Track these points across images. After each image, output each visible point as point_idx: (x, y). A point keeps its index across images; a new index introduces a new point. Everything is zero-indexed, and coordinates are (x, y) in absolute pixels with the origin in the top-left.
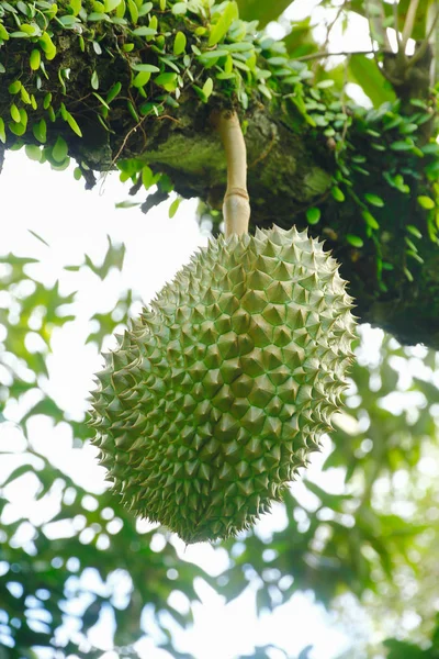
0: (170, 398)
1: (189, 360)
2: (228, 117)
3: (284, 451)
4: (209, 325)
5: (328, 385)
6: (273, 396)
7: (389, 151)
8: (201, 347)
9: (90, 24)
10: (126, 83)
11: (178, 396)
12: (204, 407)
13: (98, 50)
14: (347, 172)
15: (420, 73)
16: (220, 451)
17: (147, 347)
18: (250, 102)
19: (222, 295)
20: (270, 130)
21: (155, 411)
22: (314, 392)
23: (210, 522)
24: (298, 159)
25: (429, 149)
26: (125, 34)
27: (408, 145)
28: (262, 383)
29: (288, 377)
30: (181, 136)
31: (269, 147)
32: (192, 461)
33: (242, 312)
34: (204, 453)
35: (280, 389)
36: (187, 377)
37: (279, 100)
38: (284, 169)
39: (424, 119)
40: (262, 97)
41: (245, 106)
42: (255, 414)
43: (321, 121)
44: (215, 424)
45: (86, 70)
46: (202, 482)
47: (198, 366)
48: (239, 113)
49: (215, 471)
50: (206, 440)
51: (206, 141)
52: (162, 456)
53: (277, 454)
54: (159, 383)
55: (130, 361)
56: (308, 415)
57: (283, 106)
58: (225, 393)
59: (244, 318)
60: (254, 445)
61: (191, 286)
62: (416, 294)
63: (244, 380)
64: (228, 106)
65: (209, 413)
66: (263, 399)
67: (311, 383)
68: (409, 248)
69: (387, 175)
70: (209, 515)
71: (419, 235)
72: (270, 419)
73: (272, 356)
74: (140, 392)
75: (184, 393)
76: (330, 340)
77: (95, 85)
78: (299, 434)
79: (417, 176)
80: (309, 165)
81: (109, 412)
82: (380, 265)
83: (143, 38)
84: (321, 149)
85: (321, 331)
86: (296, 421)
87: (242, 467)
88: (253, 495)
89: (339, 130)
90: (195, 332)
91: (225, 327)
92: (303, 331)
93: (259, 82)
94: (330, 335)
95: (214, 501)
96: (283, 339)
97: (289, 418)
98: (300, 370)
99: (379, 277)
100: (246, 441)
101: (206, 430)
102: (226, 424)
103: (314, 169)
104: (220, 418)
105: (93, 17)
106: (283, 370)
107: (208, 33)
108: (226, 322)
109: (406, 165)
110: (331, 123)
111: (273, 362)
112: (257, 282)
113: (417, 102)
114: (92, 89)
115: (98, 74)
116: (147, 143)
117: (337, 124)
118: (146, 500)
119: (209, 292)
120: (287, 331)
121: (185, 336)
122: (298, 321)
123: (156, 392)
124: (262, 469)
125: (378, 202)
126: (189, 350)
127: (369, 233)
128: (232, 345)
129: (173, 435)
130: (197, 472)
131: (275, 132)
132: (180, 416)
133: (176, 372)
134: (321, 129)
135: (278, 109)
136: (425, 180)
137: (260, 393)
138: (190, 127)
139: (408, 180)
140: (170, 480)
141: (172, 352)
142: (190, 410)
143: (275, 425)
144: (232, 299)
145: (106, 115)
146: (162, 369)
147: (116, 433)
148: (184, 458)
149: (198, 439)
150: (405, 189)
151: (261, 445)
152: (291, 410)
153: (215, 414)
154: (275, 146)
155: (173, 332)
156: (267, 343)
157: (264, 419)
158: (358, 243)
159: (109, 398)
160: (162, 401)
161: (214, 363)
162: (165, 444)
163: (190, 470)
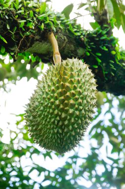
0: (46, 111)
1: (49, 99)
2: (50, 34)
3: (82, 120)
4: (53, 88)
5: (91, 99)
6: (75, 105)
7: (100, 40)
8: (52, 95)
9: (3, 10)
10: (18, 27)
11: (48, 110)
12: (56, 112)
13: (7, 18)
14: (89, 47)
15: (104, 17)
16: (63, 124)
17: (37, 98)
18: (56, 30)
19: (55, 79)
20: (64, 38)
21: (42, 116)
22: (87, 101)
23: (65, 146)
24: (74, 45)
25: (111, 37)
26: (15, 13)
27: (105, 37)
28: (72, 101)
29: (79, 98)
30: (38, 42)
31: (65, 43)
32: (56, 128)
33: (62, 83)
34: (59, 125)
35: (77, 102)
36: (49, 104)
37: (65, 29)
38: (71, 49)
39: (108, 30)
40: (60, 28)
41: (55, 31)
42: (71, 111)
43: (79, 34)
44: (60, 116)
45: (5, 24)
46: (60, 134)
47: (52, 100)
48: (54, 33)
49: (63, 130)
50: (58, 122)
51: (46, 43)
52: (47, 129)
53: (80, 121)
54: (42, 108)
55: (33, 104)
56: (87, 108)
57: (67, 31)
58: (61, 106)
59: (63, 84)
60: (73, 120)
61: (46, 79)
62: (116, 79)
63: (66, 102)
64: (50, 31)
65: (58, 113)
66: (72, 106)
67: (86, 99)
68: (111, 66)
69: (101, 47)
70: (64, 144)
71: (113, 62)
72: (76, 111)
73: (73, 93)
74: (37, 112)
75: (50, 109)
76: (89, 86)
77: (8, 28)
78: (85, 114)
79: (109, 46)
80: (78, 47)
81: (30, 120)
82: (104, 73)
83: (20, 13)
84: (80, 42)
85: (86, 84)
86: (83, 111)
87: (71, 127)
88: (75, 135)
89: (84, 36)
90: (49, 91)
91: (58, 88)
92: (80, 84)
93: (58, 25)
94: (89, 85)
95: (64, 139)
96: (75, 88)
97: (81, 110)
98: (81, 96)
99: (104, 76)
100: (70, 119)
101: (58, 118)
102: (63, 115)
103: (80, 48)
104: (61, 114)
105: (4, 8)
106: (77, 96)
107: (40, 11)
108: (58, 86)
109: (105, 43)
110: (82, 34)
111: (73, 95)
112: (65, 74)
113: (105, 26)
114: (8, 30)
115: (9, 25)
116: (28, 45)
117: (83, 34)
118: (45, 143)
119: (51, 79)
120: (76, 85)
121: (46, 93)
122: (79, 82)
123: (42, 110)
124: (76, 127)
125: (100, 55)
126: (49, 96)
127: (99, 64)
128: (61, 92)
129: (49, 122)
130: (58, 131)
131: (66, 38)
132: (50, 116)
133: (46, 104)
134: (79, 36)
135: (65, 32)
136: (112, 47)
137: (71, 104)
138: (40, 38)
139: (107, 47)
140: (51, 136)
141: (44, 98)
142: (52, 113)
143: (77, 113)
144: (58, 80)
145: (14, 37)
146: (42, 103)
147: (33, 126)
148: (53, 128)
149: (56, 122)
150: (107, 50)
151: (75, 119)
152: (81, 107)
153: (60, 113)
154: (67, 43)
155: (43, 92)
156: (71, 90)
157: (74, 112)
158: (96, 67)
159: (29, 116)
160: (44, 113)
161: (56, 98)
162: (47, 125)
163: (56, 131)
